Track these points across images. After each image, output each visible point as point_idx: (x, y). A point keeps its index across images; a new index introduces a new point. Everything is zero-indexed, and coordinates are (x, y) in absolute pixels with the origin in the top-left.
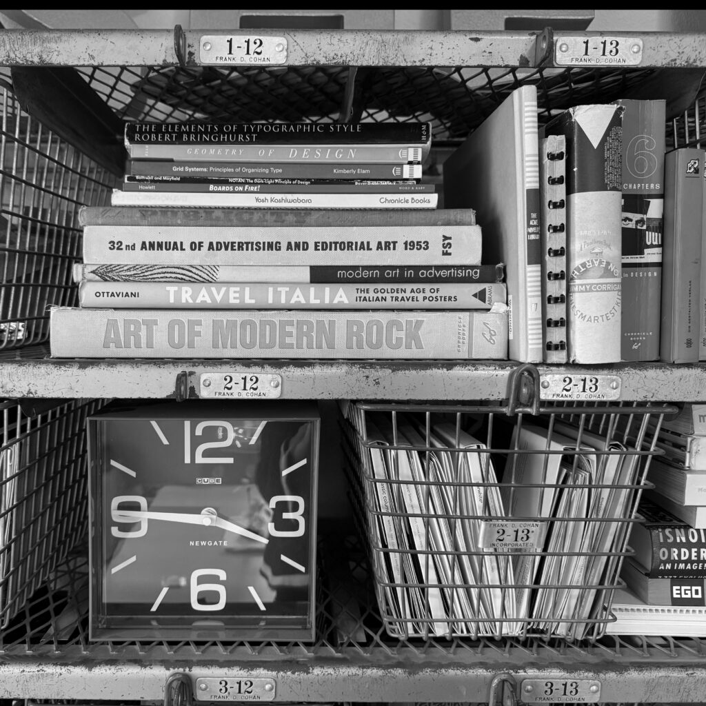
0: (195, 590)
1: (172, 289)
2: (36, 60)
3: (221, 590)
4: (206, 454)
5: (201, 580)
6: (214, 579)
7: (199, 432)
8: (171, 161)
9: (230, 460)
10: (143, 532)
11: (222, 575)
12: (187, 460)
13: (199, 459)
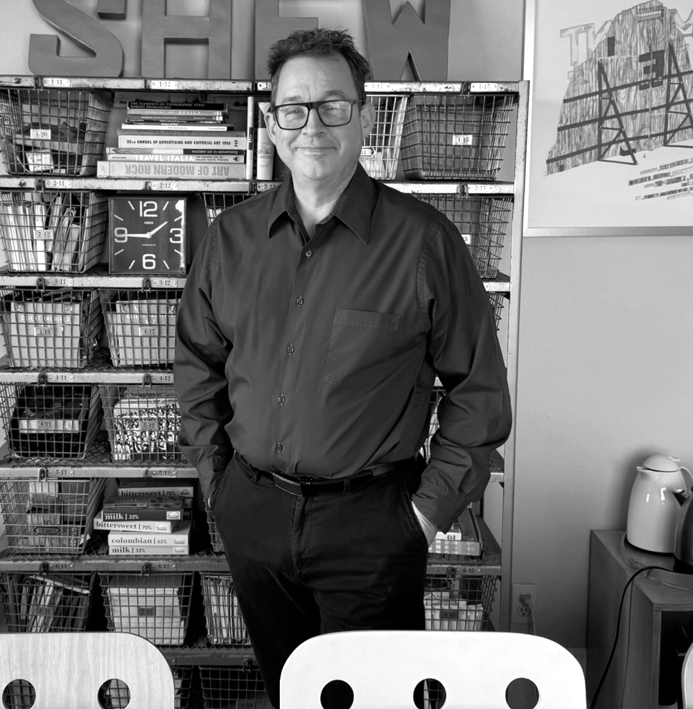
0: (144, 261)
1: (137, 156)
2: (102, 87)
3: (154, 261)
4: (148, 213)
5: (147, 258)
6: (151, 258)
7: (145, 205)
8: (141, 115)
9: (156, 216)
10: (126, 240)
11: (154, 256)
12: (141, 215)
13: (145, 215)
